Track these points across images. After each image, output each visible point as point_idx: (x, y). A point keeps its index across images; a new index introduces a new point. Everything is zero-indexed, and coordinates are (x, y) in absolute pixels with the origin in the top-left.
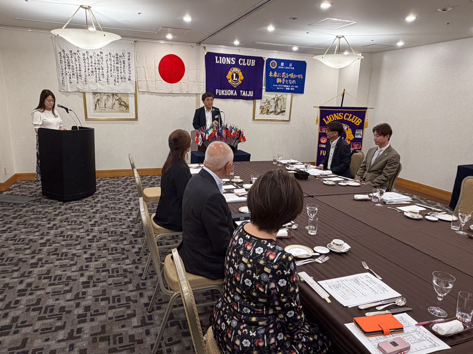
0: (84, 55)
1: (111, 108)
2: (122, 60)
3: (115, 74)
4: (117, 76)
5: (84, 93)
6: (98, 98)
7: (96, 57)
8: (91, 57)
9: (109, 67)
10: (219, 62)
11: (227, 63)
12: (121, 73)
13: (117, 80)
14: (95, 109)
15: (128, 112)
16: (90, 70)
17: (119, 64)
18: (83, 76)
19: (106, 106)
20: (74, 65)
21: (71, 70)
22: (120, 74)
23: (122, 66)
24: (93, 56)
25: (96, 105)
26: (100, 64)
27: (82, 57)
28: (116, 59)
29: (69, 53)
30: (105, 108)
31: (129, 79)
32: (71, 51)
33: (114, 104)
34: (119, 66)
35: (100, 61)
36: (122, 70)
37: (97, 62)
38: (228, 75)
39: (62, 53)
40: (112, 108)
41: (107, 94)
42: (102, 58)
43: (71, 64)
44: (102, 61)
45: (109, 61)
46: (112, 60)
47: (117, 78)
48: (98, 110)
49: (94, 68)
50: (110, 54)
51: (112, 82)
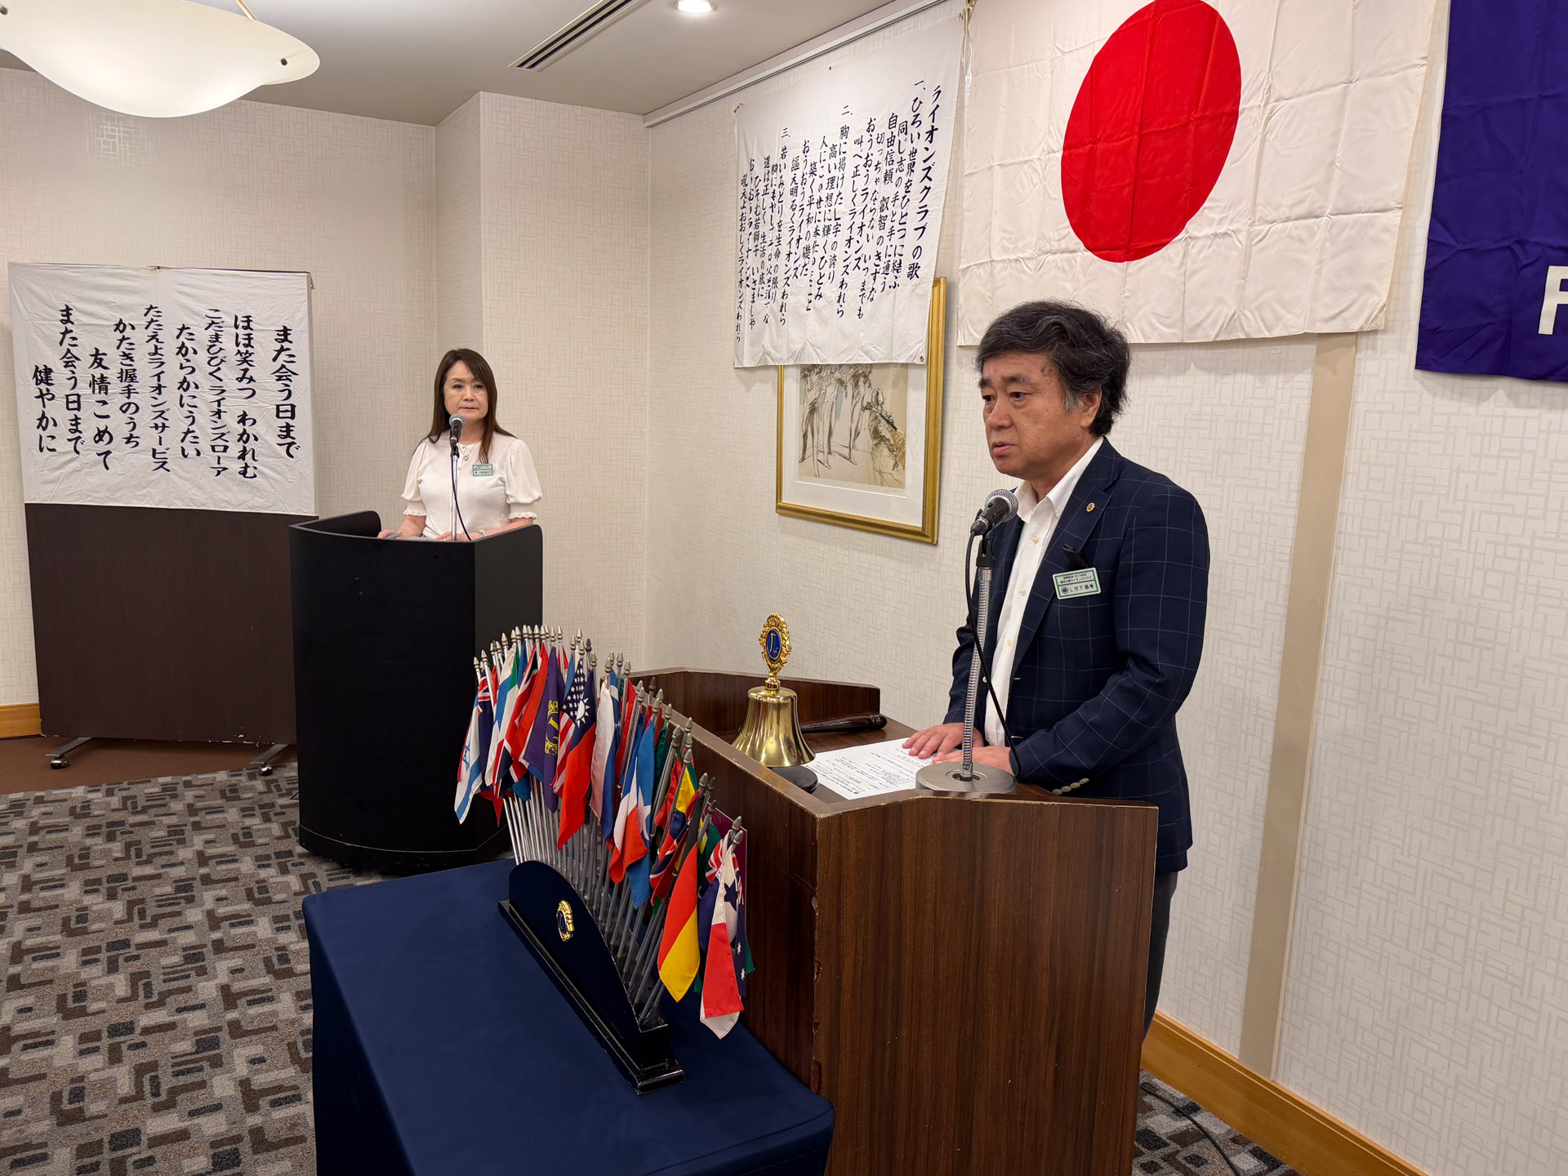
0: (796, 168)
1: (846, 452)
2: (907, 147)
3: (870, 249)
4: (874, 258)
5: (779, 375)
6: (811, 396)
7: (825, 164)
8: (813, 170)
9: (859, 209)
12: (891, 233)
13: (870, 283)
14: (803, 459)
15: (900, 484)
16: (803, 244)
17: (895, 176)
18: (781, 281)
19: (833, 439)
20: (767, 230)
21: (758, 260)
22: (886, 239)
23: (902, 194)
24: (818, 166)
25: (805, 436)
26: (834, 198)
28: (886, 150)
29: (763, 171)
30: (830, 453)
31: (913, 271)
32: (768, 161)
33: (857, 434)
34: (888, 190)
35: (835, 184)
36: (897, 218)
37: (824, 194)
40: (849, 459)
41: (837, 375)
42: (842, 164)
43: (761, 228)
44: (840, 182)
45: (862, 171)
46: (875, 159)
47: (872, 269)
48: (809, 461)
49: (812, 231)
50: (870, 127)
51: (853, 300)
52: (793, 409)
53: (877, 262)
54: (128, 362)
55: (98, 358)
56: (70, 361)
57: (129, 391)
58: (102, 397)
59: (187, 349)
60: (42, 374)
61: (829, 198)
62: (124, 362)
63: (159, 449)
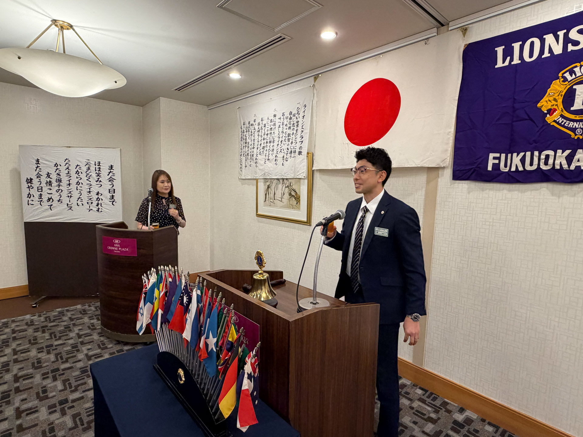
0: (259, 124)
1: (280, 199)
2: (295, 121)
3: (285, 147)
4: (286, 150)
5: (257, 181)
6: (268, 184)
7: (269, 124)
9: (281, 137)
10: (512, 60)
11: (546, 54)
12: (292, 143)
13: (285, 156)
14: (265, 201)
15: (299, 209)
16: (262, 145)
17: (292, 128)
18: (255, 156)
19: (275, 196)
20: (250, 141)
21: (247, 149)
22: (290, 145)
23: (295, 132)
24: (266, 125)
25: (266, 195)
27: (257, 128)
28: (289, 121)
30: (274, 199)
31: (299, 152)
32: (249, 123)
33: (284, 194)
34: (291, 132)
35: (272, 130)
36: (294, 139)
37: (269, 132)
38: (545, 98)
39: (243, 127)
40: (281, 201)
41: (277, 180)
42: (275, 125)
43: (248, 141)
44: (274, 129)
45: (281, 126)
46: (285, 123)
47: (286, 153)
48: (267, 202)
49: (266, 142)
50: (283, 115)
51: (280, 161)
52: (262, 187)
53: (288, 151)
54: (59, 176)
55: (48, 175)
56: (39, 176)
57: (59, 186)
58: (50, 187)
59: (79, 172)
60: (29, 181)
61: (271, 133)
62: (58, 176)
63: (69, 203)
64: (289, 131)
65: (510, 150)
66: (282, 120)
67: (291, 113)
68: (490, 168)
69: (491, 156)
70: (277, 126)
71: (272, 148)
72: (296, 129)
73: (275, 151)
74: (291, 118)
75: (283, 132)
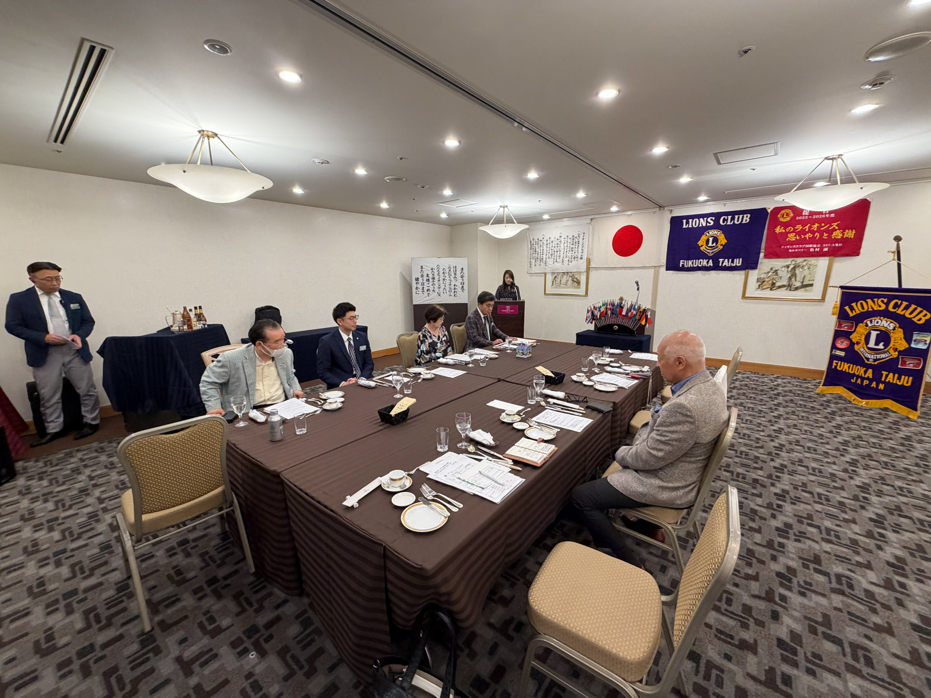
0: (547, 241)
2: (577, 240)
3: (570, 254)
5: (545, 274)
6: (555, 277)
7: (556, 241)
8: (552, 242)
9: (566, 248)
10: (689, 225)
11: (700, 226)
12: (575, 252)
13: (570, 260)
14: (552, 286)
15: (579, 288)
16: (550, 253)
17: (574, 244)
18: (544, 260)
19: (561, 282)
20: (539, 250)
21: (536, 255)
22: (574, 254)
23: (577, 247)
26: (559, 247)
27: (545, 242)
28: (572, 241)
29: (537, 241)
30: (561, 284)
31: (581, 258)
32: (538, 239)
33: (568, 281)
34: (574, 246)
35: (559, 244)
36: (576, 250)
37: (556, 246)
38: (700, 241)
39: (532, 241)
40: (565, 285)
41: (562, 273)
42: (560, 242)
43: (537, 250)
45: (566, 243)
46: (569, 241)
49: (553, 251)
50: (567, 237)
51: (566, 262)
52: (550, 278)
53: (572, 257)
54: (433, 276)
55: (428, 275)
56: (422, 276)
57: (433, 282)
58: (429, 283)
64: (572, 246)
65: (688, 259)
66: (566, 240)
67: (573, 236)
68: (681, 266)
69: (681, 261)
70: (563, 242)
71: (558, 255)
72: (577, 245)
73: (562, 257)
74: (573, 239)
75: (567, 246)
